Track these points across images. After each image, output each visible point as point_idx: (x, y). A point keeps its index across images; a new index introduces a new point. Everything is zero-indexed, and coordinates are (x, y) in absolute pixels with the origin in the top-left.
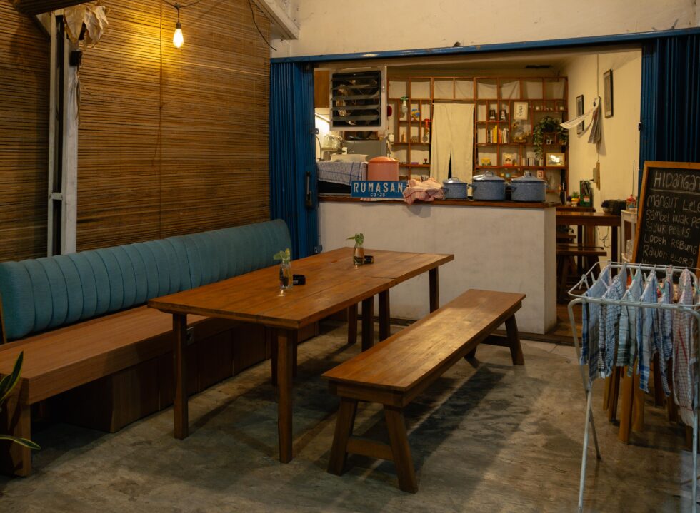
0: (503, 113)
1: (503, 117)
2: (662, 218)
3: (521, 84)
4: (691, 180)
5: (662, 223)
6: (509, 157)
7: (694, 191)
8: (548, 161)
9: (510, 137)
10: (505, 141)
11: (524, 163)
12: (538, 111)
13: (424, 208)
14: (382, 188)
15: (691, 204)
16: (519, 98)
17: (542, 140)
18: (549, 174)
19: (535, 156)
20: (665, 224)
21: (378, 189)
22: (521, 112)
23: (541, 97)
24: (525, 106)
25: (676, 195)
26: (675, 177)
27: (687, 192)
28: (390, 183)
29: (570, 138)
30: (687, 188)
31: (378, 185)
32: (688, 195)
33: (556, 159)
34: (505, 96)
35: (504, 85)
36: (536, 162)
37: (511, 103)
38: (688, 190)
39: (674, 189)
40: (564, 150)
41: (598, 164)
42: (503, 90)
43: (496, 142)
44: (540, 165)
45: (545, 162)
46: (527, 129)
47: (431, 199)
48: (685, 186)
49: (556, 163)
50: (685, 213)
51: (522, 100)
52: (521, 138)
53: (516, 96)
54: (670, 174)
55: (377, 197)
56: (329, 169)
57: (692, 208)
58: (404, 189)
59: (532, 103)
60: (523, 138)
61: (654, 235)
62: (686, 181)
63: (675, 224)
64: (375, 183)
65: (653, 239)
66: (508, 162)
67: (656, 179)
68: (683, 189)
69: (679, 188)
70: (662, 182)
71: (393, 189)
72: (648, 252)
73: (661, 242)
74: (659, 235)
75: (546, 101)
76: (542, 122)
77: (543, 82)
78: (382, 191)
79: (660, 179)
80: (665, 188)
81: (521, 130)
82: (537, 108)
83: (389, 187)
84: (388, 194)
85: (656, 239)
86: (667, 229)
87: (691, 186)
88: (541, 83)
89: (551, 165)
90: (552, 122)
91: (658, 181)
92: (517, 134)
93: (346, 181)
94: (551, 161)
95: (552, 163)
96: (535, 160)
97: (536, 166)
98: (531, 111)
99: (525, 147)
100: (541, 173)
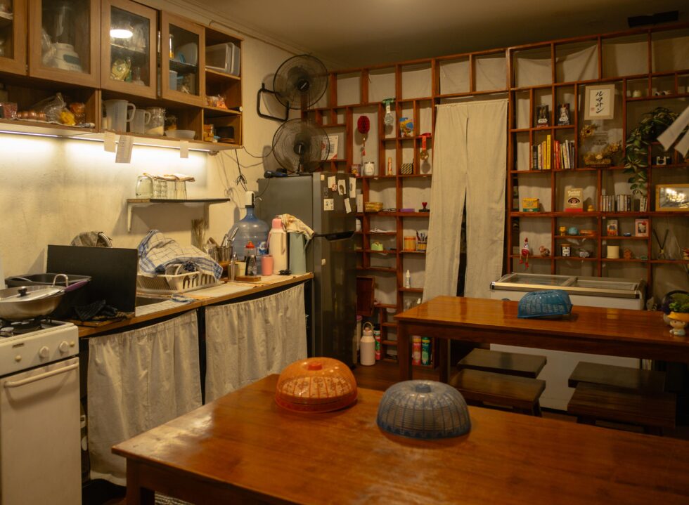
0: (563, 110)
1: (564, 118)
6: (577, 195)
8: (660, 201)
9: (578, 158)
10: (568, 164)
11: (606, 207)
12: (637, 100)
16: (597, 77)
18: (662, 227)
19: (630, 192)
22: (600, 104)
23: (644, 71)
24: (608, 92)
33: (677, 196)
34: (569, 78)
36: (633, 203)
37: (579, 88)
42: (566, 65)
43: (549, 167)
44: (643, 209)
45: (652, 203)
46: (615, 137)
49: (676, 204)
51: (602, 81)
52: (599, 157)
53: (590, 74)
59: (624, 84)
60: (605, 157)
66: (574, 205)
75: (655, 77)
77: (650, 39)
81: (606, 141)
82: (636, 94)
88: (644, 44)
89: (667, 209)
92: (594, 149)
94: (667, 201)
95: (669, 203)
96: (630, 198)
97: (632, 210)
98: (622, 102)
99: (611, 173)
100: (644, 224)
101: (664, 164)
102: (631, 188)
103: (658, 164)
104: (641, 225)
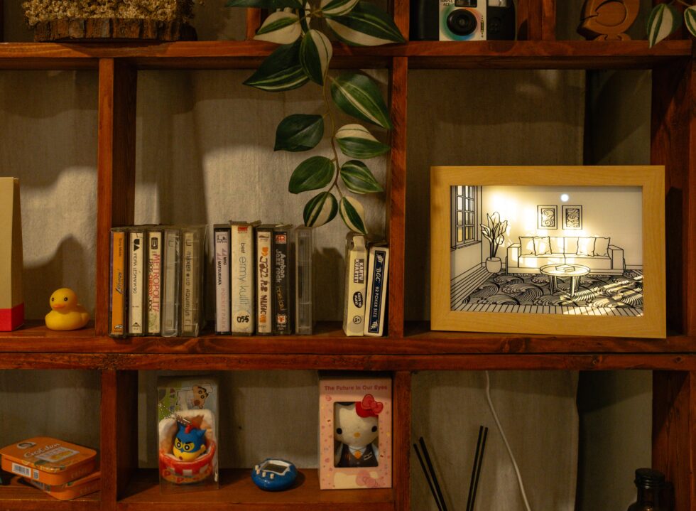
94: (494, 267)
96: (289, 250)
97: (303, 328)
100: (367, 410)
101: (479, 36)
102: (296, 185)
103: (443, 37)
104: (350, 419)
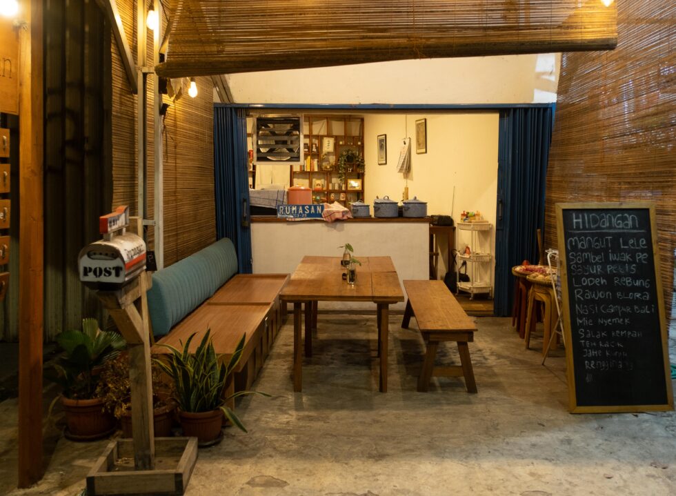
0: (314, 146)
1: (314, 150)
2: (594, 259)
3: (328, 122)
4: (624, 219)
5: (596, 264)
6: (319, 183)
7: (630, 229)
8: (349, 186)
9: (320, 166)
10: (316, 170)
11: (330, 188)
12: (341, 145)
13: (339, 225)
14: (304, 210)
15: (631, 241)
16: (326, 134)
17: (344, 168)
18: (349, 196)
19: (340, 182)
20: (600, 264)
21: (301, 211)
22: (328, 145)
23: (343, 134)
24: (332, 141)
25: (609, 234)
26: (603, 217)
27: (621, 231)
28: (310, 206)
29: (366, 167)
30: (621, 226)
31: (301, 208)
32: (624, 233)
33: (355, 184)
34: (315, 133)
35: (314, 123)
36: (340, 187)
37: (320, 138)
38: (623, 228)
39: (604, 229)
40: (360, 176)
41: (407, 189)
42: (314, 126)
43: (309, 170)
44: (343, 189)
45: (347, 187)
46: (332, 159)
47: (345, 218)
48: (619, 224)
49: (355, 187)
50: (625, 250)
51: (329, 136)
52: (328, 167)
53: (323, 132)
54: (594, 214)
55: (300, 217)
56: (258, 195)
57: (633, 245)
58: (322, 210)
59: (337, 138)
60: (331, 167)
61: (587, 277)
62: (617, 221)
63: (614, 262)
64: (298, 207)
65: (586, 282)
66: (318, 187)
67: (575, 221)
68: (615, 228)
69: (610, 227)
70: (584, 222)
71: (313, 211)
72: (583, 296)
73: (600, 283)
74: (595, 276)
75: (347, 137)
76: (344, 153)
77: (345, 121)
78: (304, 213)
79: (580, 220)
80: (590, 229)
81: (328, 161)
82: (341, 143)
83: (310, 209)
84: (309, 215)
85: (591, 281)
86: (604, 268)
87: (627, 225)
88: (343, 123)
89: (352, 189)
90: (353, 154)
91: (577, 223)
92: (324, 164)
93: (273, 206)
95: (352, 187)
96: (339, 185)
97: (340, 189)
98: (336, 145)
99: (330, 174)
100: (344, 195)
